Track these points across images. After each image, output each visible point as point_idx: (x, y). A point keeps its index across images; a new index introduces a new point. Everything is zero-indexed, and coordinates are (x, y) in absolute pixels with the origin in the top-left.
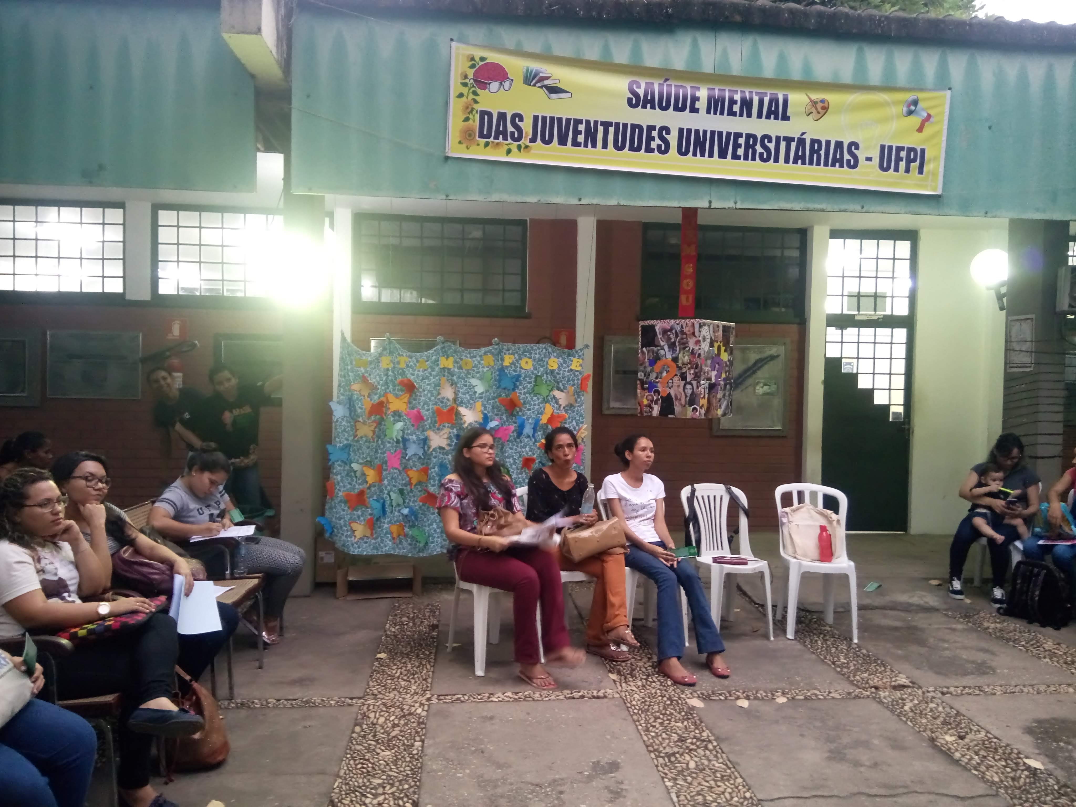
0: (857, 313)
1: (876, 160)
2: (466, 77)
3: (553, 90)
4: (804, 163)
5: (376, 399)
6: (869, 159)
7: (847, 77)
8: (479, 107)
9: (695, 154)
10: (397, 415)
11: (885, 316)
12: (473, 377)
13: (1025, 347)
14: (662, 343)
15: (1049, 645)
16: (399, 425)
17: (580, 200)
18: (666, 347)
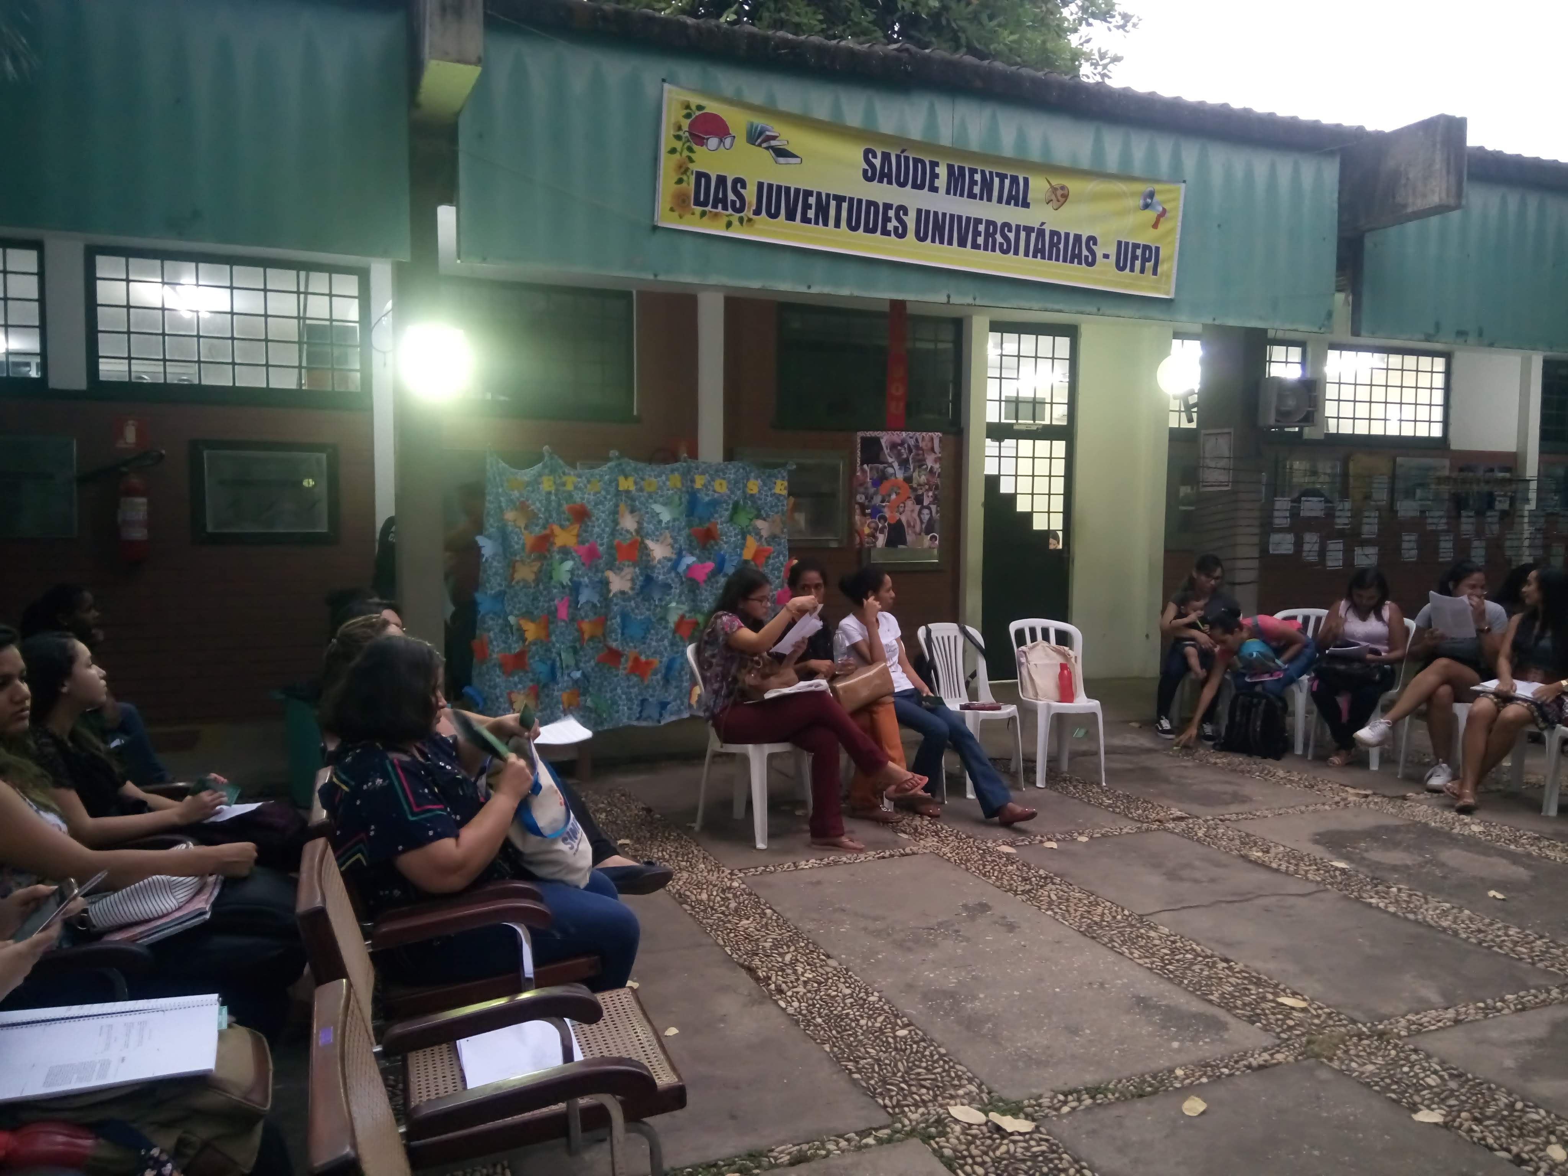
0: (1014, 421)
1: (1113, 258)
2: (680, 128)
3: (781, 153)
4: (1043, 258)
5: (537, 531)
6: (1106, 256)
7: (1085, 163)
8: (695, 167)
9: (933, 241)
10: (565, 553)
11: (1044, 426)
12: (655, 502)
13: (1223, 463)
14: (890, 460)
15: (1281, 773)
16: (569, 565)
17: (809, 287)
18: (896, 465)
